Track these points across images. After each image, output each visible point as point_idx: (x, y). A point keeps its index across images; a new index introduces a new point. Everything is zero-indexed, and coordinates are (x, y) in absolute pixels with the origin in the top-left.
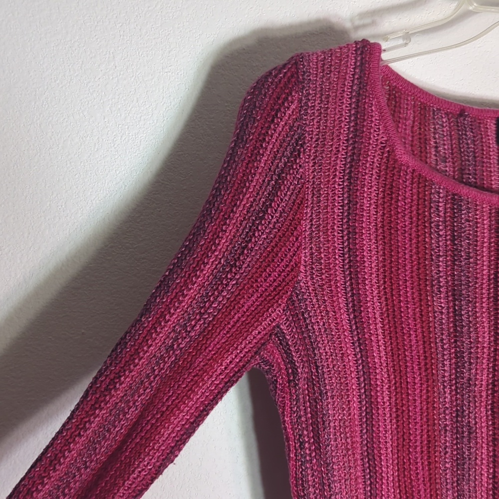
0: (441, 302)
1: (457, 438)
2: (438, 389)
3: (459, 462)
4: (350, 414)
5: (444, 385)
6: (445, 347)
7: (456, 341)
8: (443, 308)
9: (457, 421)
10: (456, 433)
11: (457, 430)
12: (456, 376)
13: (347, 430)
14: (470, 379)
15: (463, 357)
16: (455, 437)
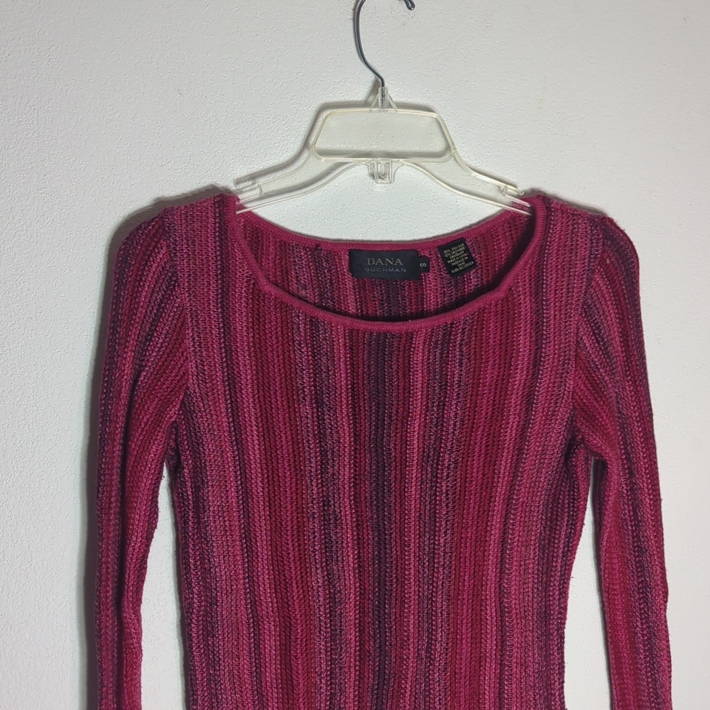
0: (306, 410)
1: (324, 524)
2: (306, 482)
3: (327, 545)
4: (228, 502)
5: (311, 480)
6: (311, 447)
7: (320, 442)
8: (308, 414)
9: (324, 509)
10: (324, 520)
11: (324, 518)
12: (321, 471)
13: (225, 514)
14: (334, 474)
15: (327, 455)
16: (322, 523)
